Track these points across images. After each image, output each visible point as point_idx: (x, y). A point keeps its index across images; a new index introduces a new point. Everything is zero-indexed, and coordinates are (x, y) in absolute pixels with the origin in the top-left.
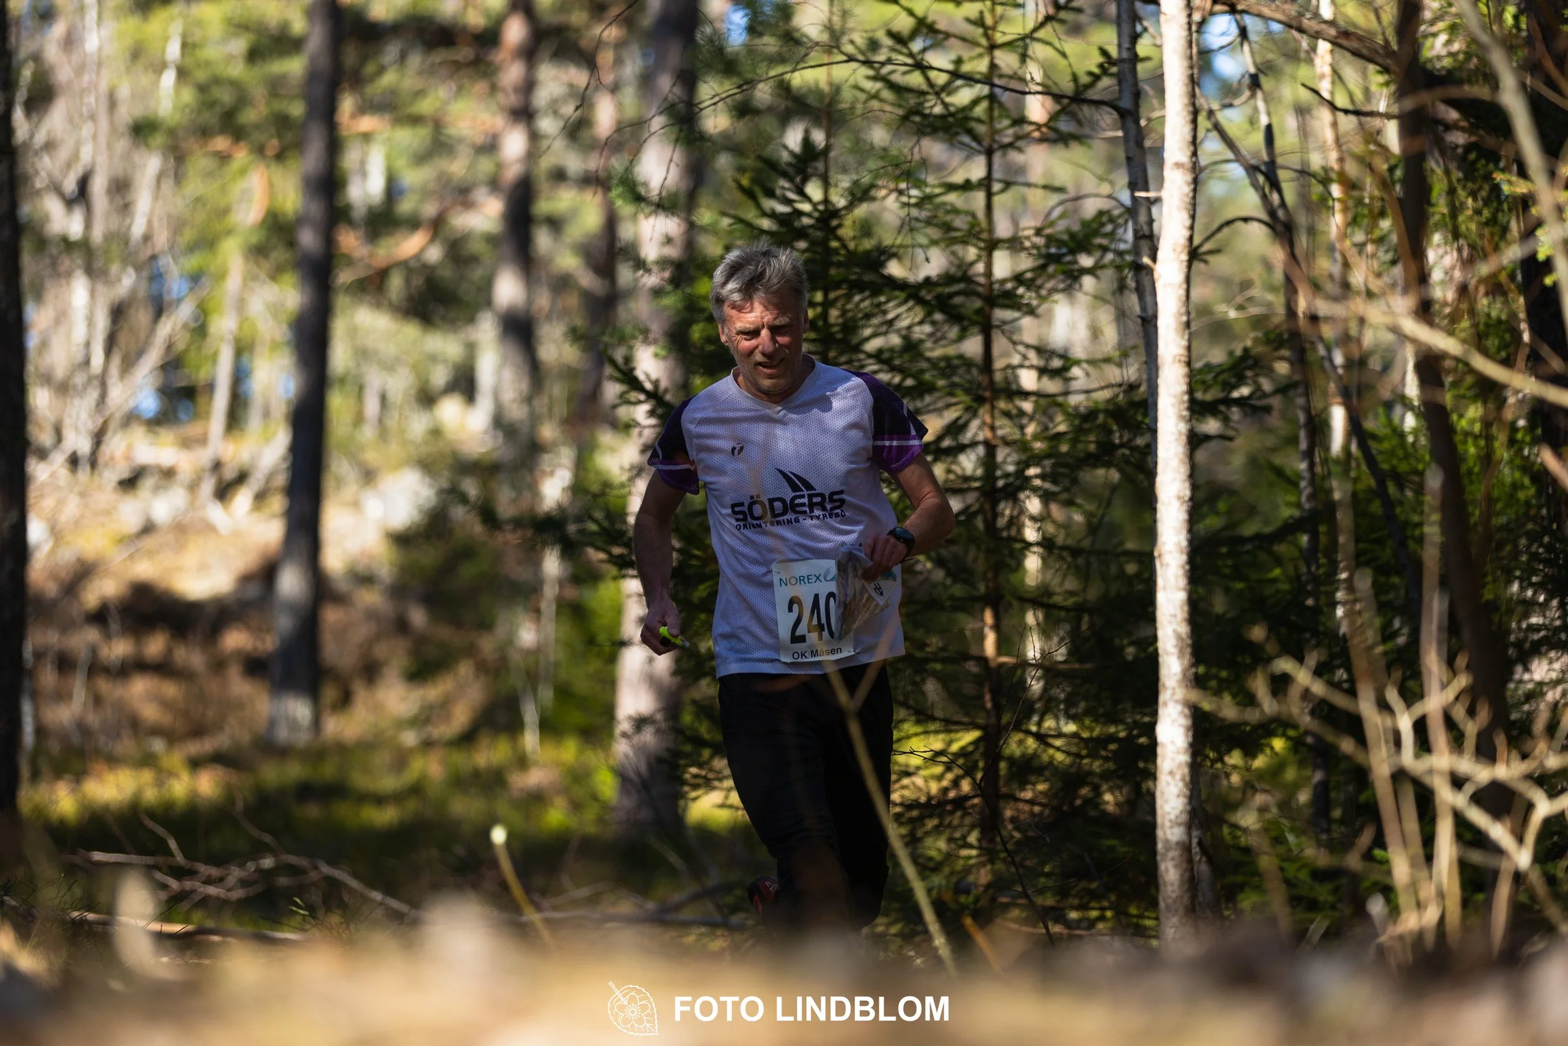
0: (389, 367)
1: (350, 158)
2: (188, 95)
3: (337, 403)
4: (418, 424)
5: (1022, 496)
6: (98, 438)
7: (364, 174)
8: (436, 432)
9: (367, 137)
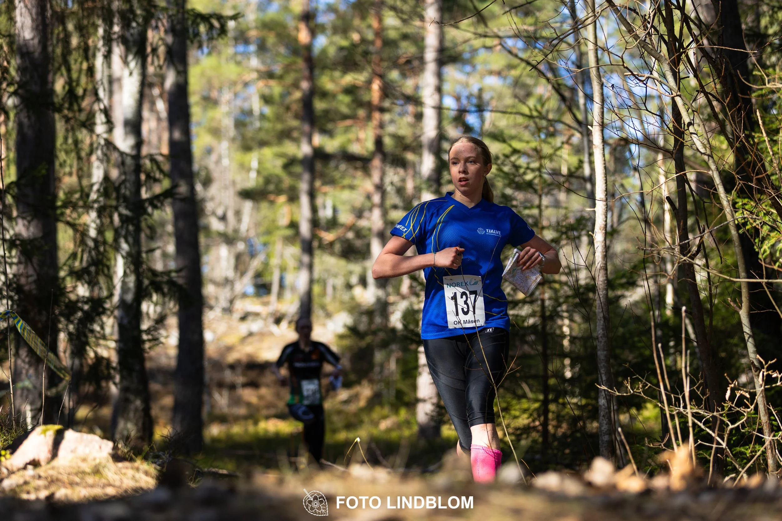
0: (335, 276)
1: (319, 201)
2: (261, 180)
3: (317, 289)
4: (346, 297)
5: (555, 318)
6: (231, 302)
7: (325, 207)
8: (353, 298)
9: (325, 194)
